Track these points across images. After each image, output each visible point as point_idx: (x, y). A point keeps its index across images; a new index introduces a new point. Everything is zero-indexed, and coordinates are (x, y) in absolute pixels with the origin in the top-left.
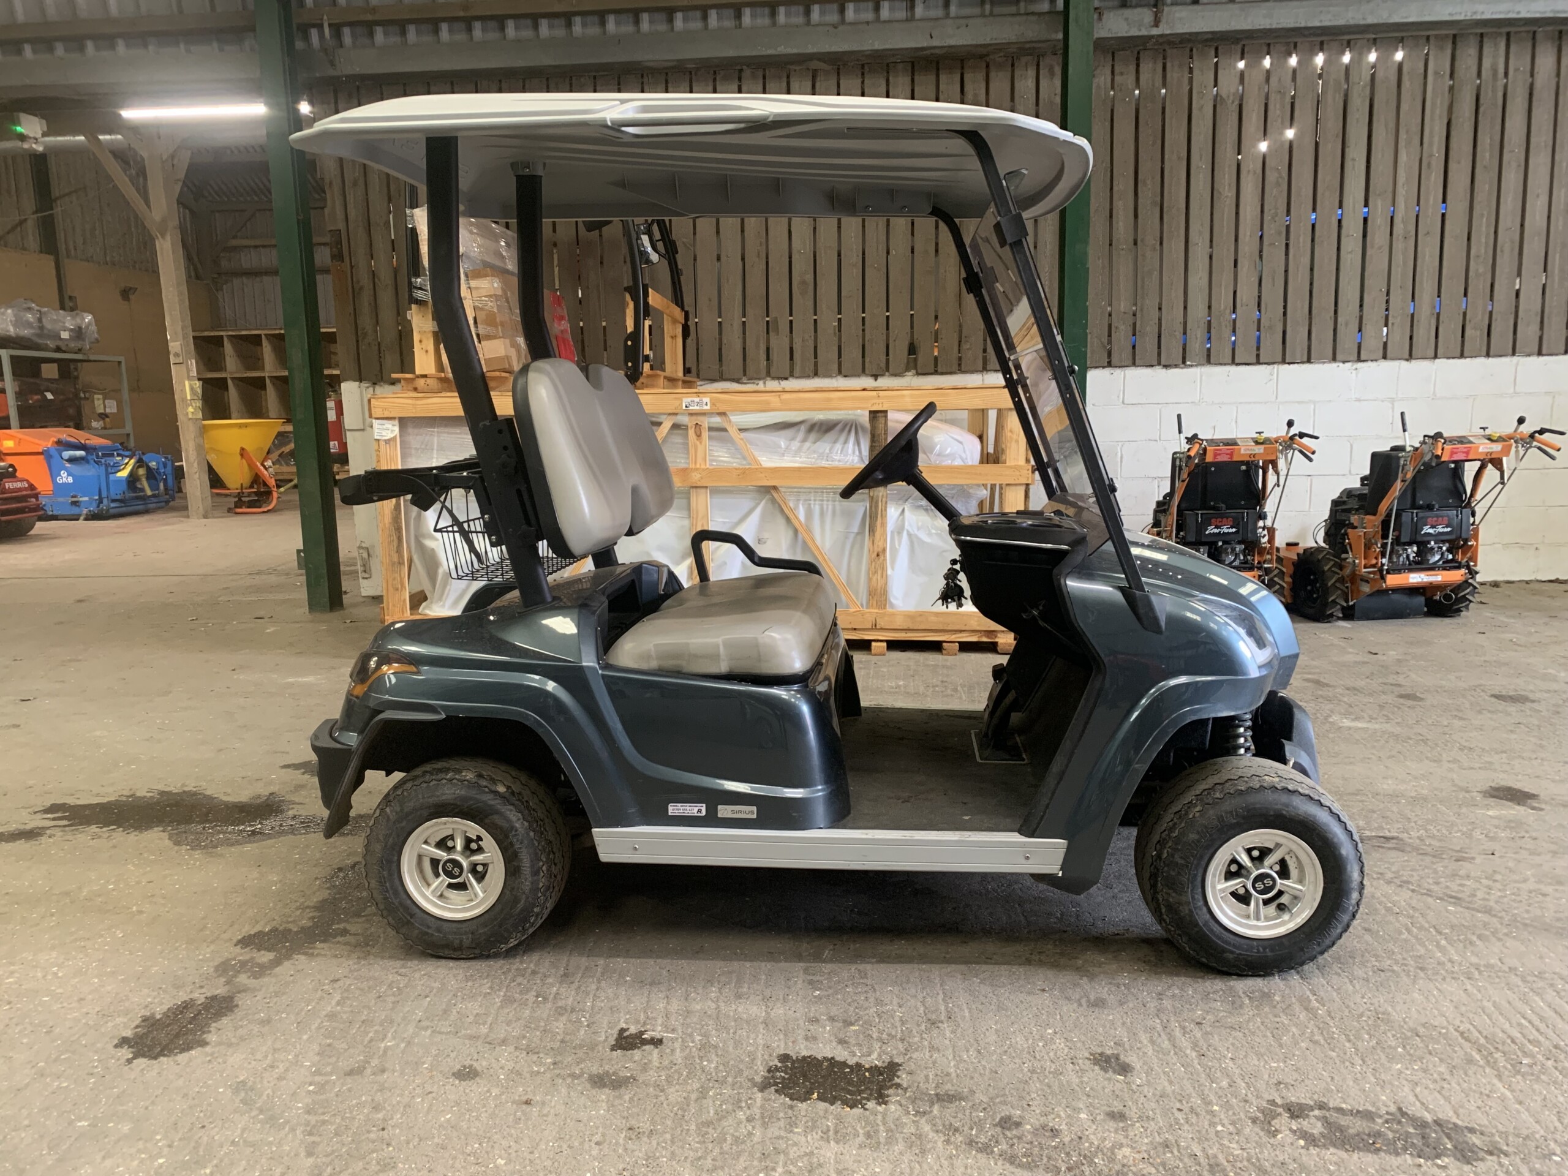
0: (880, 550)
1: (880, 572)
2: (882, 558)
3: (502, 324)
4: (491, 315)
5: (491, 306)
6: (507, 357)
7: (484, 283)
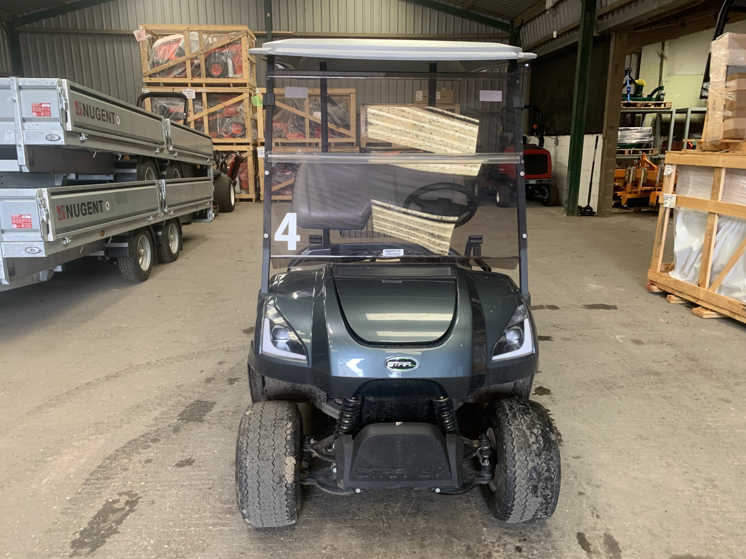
3: (738, 109)
4: (732, 103)
5: (733, 98)
6: (736, 130)
7: (733, 84)
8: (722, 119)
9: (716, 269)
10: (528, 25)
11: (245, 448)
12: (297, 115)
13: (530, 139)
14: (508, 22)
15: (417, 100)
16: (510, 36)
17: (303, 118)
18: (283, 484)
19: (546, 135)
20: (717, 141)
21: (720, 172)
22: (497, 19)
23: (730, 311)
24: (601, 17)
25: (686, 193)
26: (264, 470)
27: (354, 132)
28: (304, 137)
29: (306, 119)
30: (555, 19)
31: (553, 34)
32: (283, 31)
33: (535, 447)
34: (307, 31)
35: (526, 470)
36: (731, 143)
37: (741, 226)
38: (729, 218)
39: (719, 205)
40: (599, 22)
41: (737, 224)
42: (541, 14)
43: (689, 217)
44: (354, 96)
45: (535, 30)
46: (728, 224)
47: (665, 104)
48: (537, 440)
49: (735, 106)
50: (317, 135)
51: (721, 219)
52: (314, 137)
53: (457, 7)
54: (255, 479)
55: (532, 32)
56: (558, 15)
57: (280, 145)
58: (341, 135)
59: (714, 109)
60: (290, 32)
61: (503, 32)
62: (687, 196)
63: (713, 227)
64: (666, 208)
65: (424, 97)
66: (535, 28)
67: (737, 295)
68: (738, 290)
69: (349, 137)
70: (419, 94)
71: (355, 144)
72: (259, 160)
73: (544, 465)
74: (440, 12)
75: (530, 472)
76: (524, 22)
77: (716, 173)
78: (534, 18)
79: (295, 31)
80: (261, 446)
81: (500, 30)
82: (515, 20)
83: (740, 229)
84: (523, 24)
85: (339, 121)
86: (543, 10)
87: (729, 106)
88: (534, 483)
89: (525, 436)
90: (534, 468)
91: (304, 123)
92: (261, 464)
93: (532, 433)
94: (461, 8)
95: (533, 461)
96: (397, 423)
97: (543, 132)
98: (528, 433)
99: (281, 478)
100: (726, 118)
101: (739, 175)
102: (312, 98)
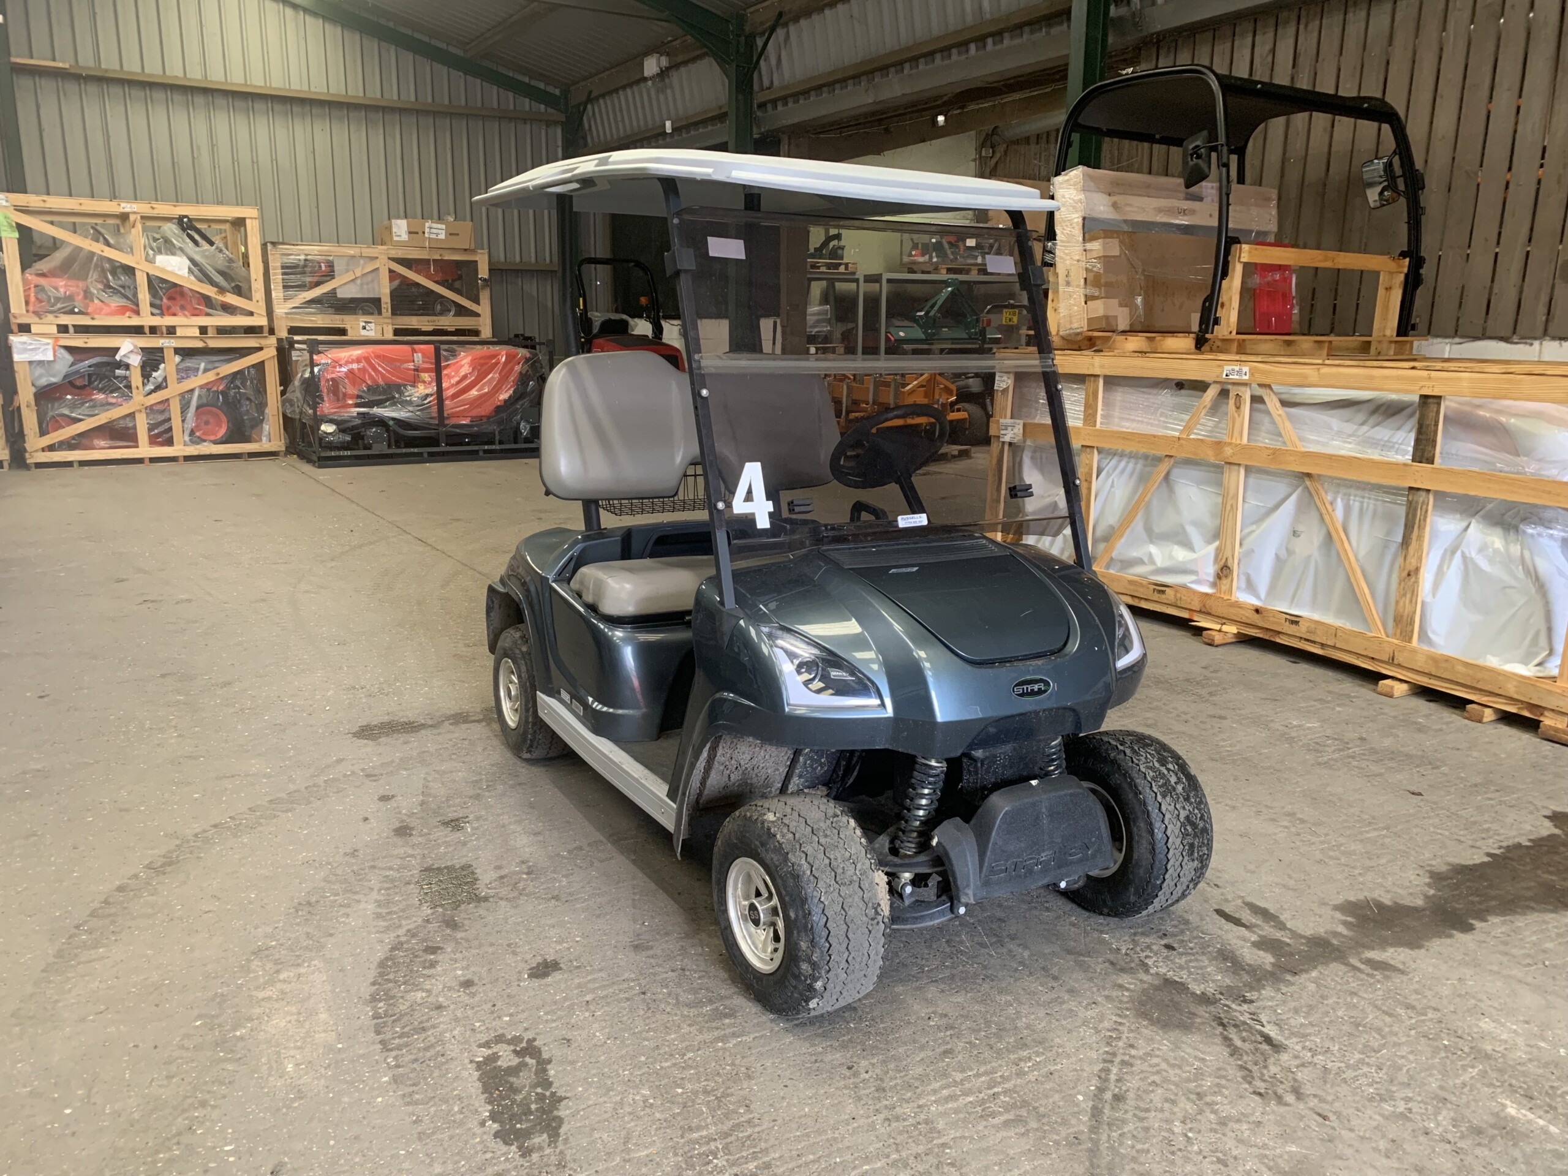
0: (1412, 568)
1: (1408, 596)
2: (1413, 579)
3: (1108, 285)
4: (1097, 276)
5: (1099, 267)
6: (1107, 318)
7: (1096, 246)
8: (1083, 300)
9: (1099, 534)
10: (601, 101)
11: (808, 872)
12: (110, 260)
13: (636, 325)
14: (557, 92)
15: (395, 238)
16: (564, 119)
17: (130, 271)
18: (880, 918)
19: (666, 317)
20: (1078, 334)
21: (1096, 382)
22: (534, 83)
23: (1132, 596)
24: (762, 106)
25: (1034, 418)
26: (850, 900)
27: (263, 304)
28: (137, 313)
29: (138, 273)
30: (662, 97)
31: (664, 125)
32: (38, 58)
33: (1180, 788)
34: (103, 66)
35: (1179, 824)
36: (1099, 337)
37: (1136, 464)
38: (1114, 454)
39: (1101, 434)
40: (759, 114)
41: (1128, 462)
42: (630, 85)
43: (1044, 455)
44: (256, 223)
45: (618, 114)
46: (1114, 461)
47: (847, 265)
48: (1178, 778)
49: (1103, 281)
50: (169, 308)
51: (1102, 456)
52: (162, 315)
53: (452, 49)
54: (840, 919)
55: (611, 117)
56: (669, 91)
57: (71, 330)
58: (228, 309)
59: (1068, 284)
60: (61, 65)
61: (549, 110)
62: (1036, 421)
63: (1091, 469)
64: (1003, 443)
65: (410, 233)
66: (617, 109)
67: (1140, 570)
68: (1140, 562)
69: (251, 314)
70: (399, 227)
71: (266, 330)
72: (16, 367)
73: (1196, 811)
74: (417, 57)
75: (1183, 825)
76: (593, 96)
77: (1090, 384)
78: (616, 90)
79: (73, 62)
80: (834, 863)
81: (542, 107)
82: (572, 88)
83: (1134, 470)
84: (590, 100)
85: (219, 279)
86: (638, 77)
87: (1093, 280)
88: (1189, 840)
89: (1163, 776)
90: (1187, 818)
91: (135, 280)
92: (845, 891)
93: (1168, 770)
94: (460, 53)
95: (1184, 808)
96: (1034, 782)
97: (658, 312)
98: (1163, 769)
99: (876, 909)
100: (1088, 299)
101: (1119, 385)
102: (149, 223)
